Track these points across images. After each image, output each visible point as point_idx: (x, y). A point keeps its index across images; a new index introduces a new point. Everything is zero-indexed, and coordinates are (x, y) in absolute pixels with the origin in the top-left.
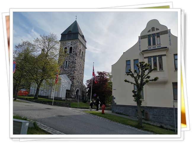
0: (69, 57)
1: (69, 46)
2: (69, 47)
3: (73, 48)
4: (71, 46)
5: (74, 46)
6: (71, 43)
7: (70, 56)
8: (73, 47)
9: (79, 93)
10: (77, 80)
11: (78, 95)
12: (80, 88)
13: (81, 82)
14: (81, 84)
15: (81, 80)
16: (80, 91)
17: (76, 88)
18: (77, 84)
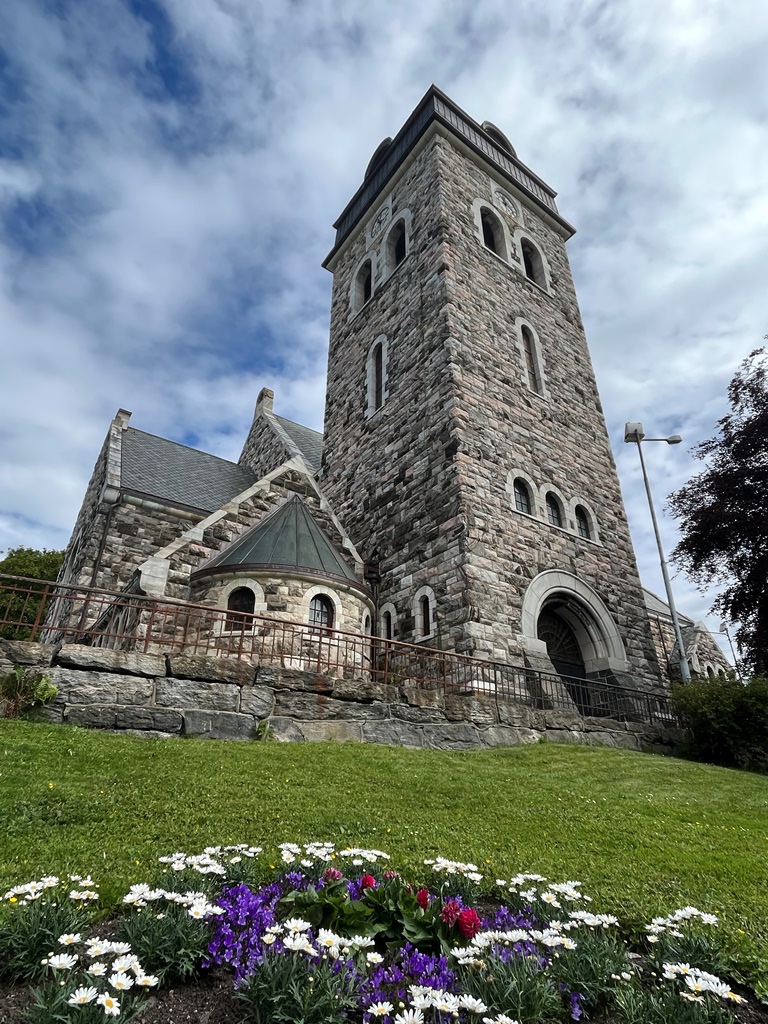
0: (390, 300)
1: (383, 234)
2: (386, 238)
4: (395, 220)
5: (413, 197)
7: (396, 291)
9: (599, 645)
10: (518, 473)
11: (590, 668)
12: (602, 578)
13: (597, 516)
14: (602, 539)
15: (586, 493)
16: (617, 622)
17: (516, 565)
18: (536, 526)
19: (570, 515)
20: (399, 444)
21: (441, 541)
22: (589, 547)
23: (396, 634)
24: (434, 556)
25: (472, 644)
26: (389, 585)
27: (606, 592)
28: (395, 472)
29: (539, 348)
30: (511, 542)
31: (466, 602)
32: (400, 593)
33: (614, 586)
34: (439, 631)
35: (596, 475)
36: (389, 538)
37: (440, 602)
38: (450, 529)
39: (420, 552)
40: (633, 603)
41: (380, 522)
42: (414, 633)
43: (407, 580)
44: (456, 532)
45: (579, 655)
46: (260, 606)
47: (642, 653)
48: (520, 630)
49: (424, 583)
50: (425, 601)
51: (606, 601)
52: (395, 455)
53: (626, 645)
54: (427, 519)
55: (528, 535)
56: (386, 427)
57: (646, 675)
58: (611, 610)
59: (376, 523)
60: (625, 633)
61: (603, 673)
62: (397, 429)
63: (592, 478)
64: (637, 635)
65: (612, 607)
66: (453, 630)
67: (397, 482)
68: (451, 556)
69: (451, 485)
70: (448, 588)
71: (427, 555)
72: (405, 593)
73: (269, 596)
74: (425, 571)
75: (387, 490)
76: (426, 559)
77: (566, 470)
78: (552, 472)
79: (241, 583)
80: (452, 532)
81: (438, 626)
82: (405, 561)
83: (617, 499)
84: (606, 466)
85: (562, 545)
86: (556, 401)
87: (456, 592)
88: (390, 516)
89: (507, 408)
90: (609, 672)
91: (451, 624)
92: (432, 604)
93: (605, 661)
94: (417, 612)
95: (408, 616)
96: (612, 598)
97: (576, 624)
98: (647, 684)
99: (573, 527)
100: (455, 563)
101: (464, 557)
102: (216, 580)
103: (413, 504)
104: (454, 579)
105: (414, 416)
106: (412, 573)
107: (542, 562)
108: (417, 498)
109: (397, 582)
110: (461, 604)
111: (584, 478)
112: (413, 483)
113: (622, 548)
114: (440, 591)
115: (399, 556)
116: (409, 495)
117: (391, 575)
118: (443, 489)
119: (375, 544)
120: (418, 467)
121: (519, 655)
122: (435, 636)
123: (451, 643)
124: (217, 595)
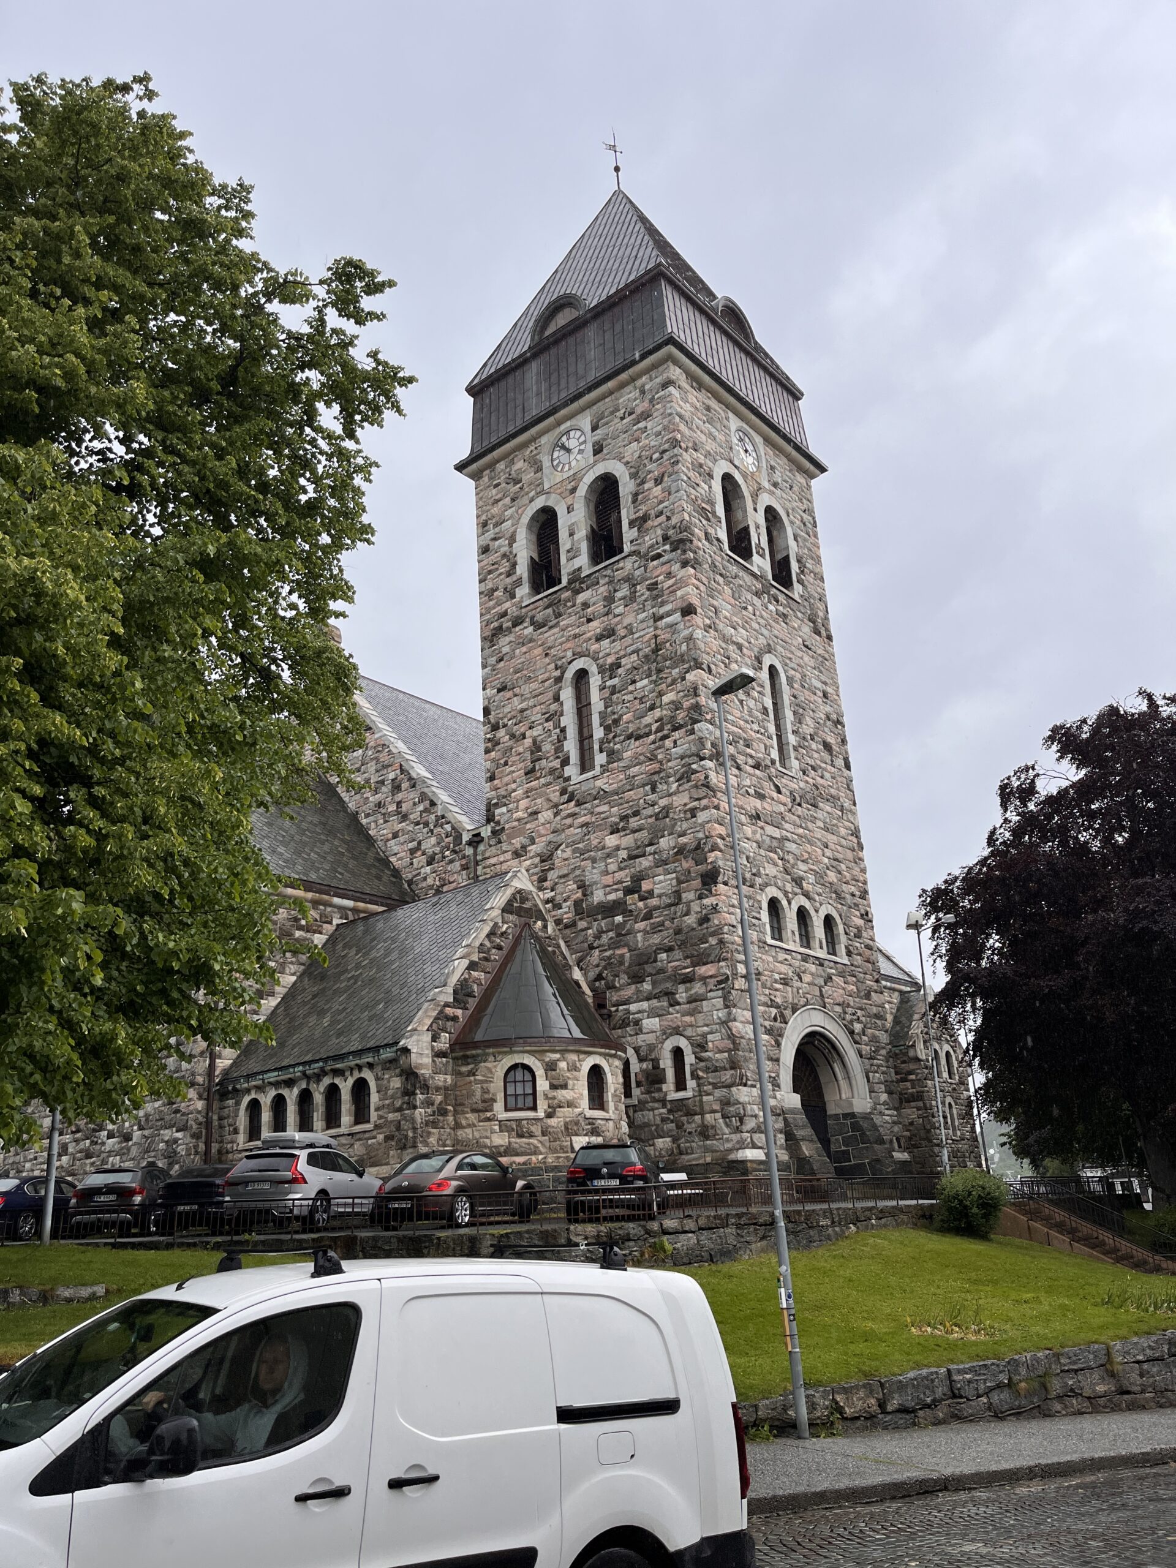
0: (598, 607)
1: (576, 478)
2: (582, 490)
3: (626, 487)
4: (600, 469)
5: (632, 451)
6: (591, 438)
7: (609, 600)
8: (619, 470)
9: (843, 1084)
10: (772, 892)
11: (832, 1110)
12: (849, 1006)
13: (844, 924)
14: (849, 953)
15: (834, 895)
16: (861, 1057)
17: (774, 1011)
18: (789, 957)
19: (818, 931)
20: (628, 841)
21: (698, 988)
22: (836, 969)
23: (638, 1084)
24: (689, 1002)
25: (742, 1112)
26: (625, 1023)
27: (851, 1022)
28: (625, 876)
29: (786, 692)
30: (768, 984)
31: (734, 1065)
32: (641, 1037)
33: (859, 1013)
34: (700, 1091)
35: (843, 867)
36: (621, 963)
37: (699, 1059)
38: (711, 977)
39: (669, 994)
40: (876, 1028)
41: (605, 939)
42: (664, 1087)
43: (651, 1023)
44: (720, 982)
45: (821, 1095)
46: (542, 1085)
47: (883, 1086)
48: (779, 1086)
49: (677, 1031)
50: (678, 1053)
51: (852, 1032)
52: (623, 854)
53: (868, 1081)
54: (677, 954)
55: (783, 970)
56: (605, 808)
57: (887, 1112)
58: (856, 1042)
59: (597, 937)
60: (868, 1067)
61: (846, 1116)
62: (625, 818)
63: (840, 873)
64: (878, 1066)
65: (857, 1038)
66: (718, 1093)
67: (628, 891)
68: (714, 1007)
69: (710, 923)
70: (710, 1044)
71: (680, 1000)
72: (650, 1038)
73: (549, 1073)
74: (675, 1017)
75: (612, 897)
76: (679, 1004)
77: (814, 871)
78: (802, 878)
79: (518, 1059)
80: (713, 981)
81: (699, 1085)
82: (648, 999)
83: (864, 894)
84: (854, 850)
85: (812, 974)
86: (804, 773)
87: (721, 1051)
88: (619, 935)
89: (758, 803)
90: (852, 1115)
91: (715, 1086)
92: (689, 1059)
93: (851, 1104)
94: (667, 1063)
95: (656, 1067)
96: (857, 1027)
97: (821, 1061)
98: (887, 1122)
99: (821, 948)
100: (719, 1018)
101: (729, 1013)
102: (487, 1054)
103: (657, 928)
104: (718, 1036)
105: (649, 811)
106: (659, 1016)
107: (796, 1001)
108: (662, 924)
109: (637, 1022)
110: (727, 1066)
111: (832, 876)
112: (654, 902)
113: (868, 961)
114: (700, 1046)
115: (638, 991)
116: (648, 916)
117: (628, 1012)
118: (700, 924)
119: (597, 966)
120: (661, 883)
121: (779, 1115)
122: (694, 1096)
123: (717, 1107)
124: (491, 1072)
